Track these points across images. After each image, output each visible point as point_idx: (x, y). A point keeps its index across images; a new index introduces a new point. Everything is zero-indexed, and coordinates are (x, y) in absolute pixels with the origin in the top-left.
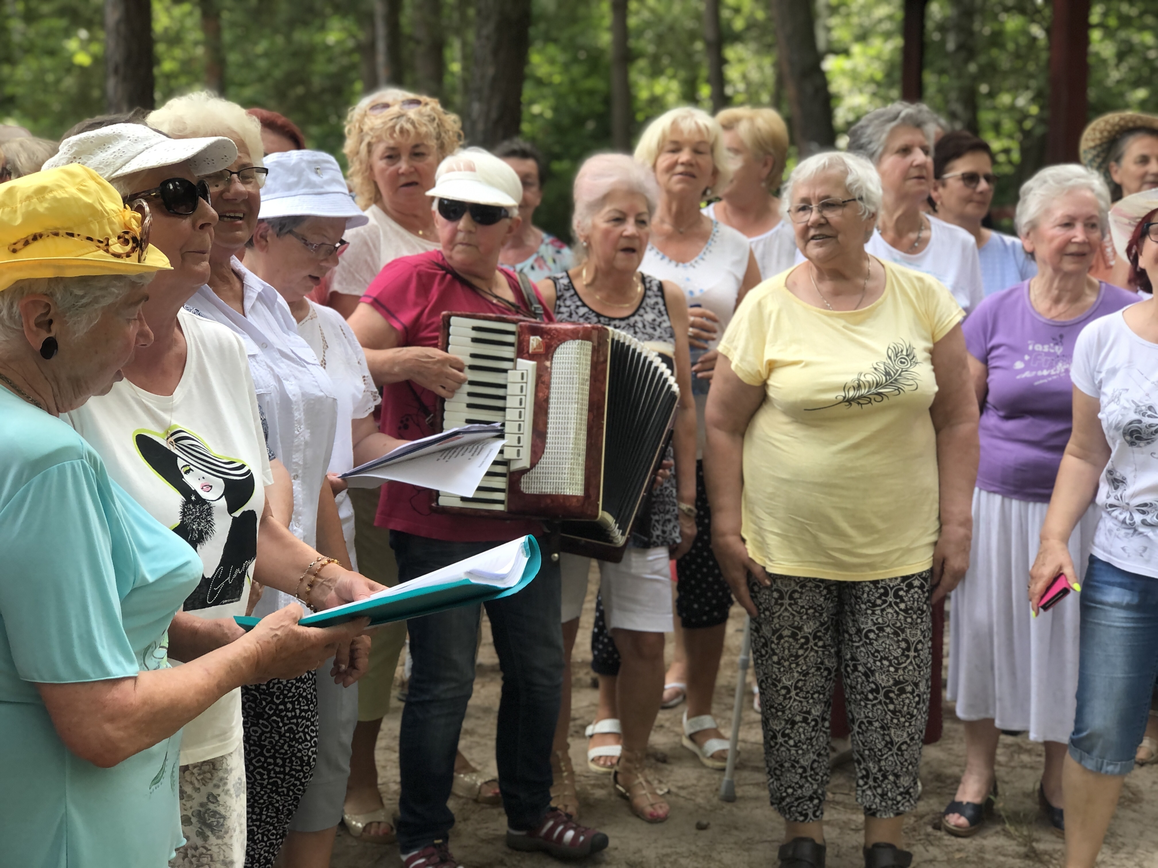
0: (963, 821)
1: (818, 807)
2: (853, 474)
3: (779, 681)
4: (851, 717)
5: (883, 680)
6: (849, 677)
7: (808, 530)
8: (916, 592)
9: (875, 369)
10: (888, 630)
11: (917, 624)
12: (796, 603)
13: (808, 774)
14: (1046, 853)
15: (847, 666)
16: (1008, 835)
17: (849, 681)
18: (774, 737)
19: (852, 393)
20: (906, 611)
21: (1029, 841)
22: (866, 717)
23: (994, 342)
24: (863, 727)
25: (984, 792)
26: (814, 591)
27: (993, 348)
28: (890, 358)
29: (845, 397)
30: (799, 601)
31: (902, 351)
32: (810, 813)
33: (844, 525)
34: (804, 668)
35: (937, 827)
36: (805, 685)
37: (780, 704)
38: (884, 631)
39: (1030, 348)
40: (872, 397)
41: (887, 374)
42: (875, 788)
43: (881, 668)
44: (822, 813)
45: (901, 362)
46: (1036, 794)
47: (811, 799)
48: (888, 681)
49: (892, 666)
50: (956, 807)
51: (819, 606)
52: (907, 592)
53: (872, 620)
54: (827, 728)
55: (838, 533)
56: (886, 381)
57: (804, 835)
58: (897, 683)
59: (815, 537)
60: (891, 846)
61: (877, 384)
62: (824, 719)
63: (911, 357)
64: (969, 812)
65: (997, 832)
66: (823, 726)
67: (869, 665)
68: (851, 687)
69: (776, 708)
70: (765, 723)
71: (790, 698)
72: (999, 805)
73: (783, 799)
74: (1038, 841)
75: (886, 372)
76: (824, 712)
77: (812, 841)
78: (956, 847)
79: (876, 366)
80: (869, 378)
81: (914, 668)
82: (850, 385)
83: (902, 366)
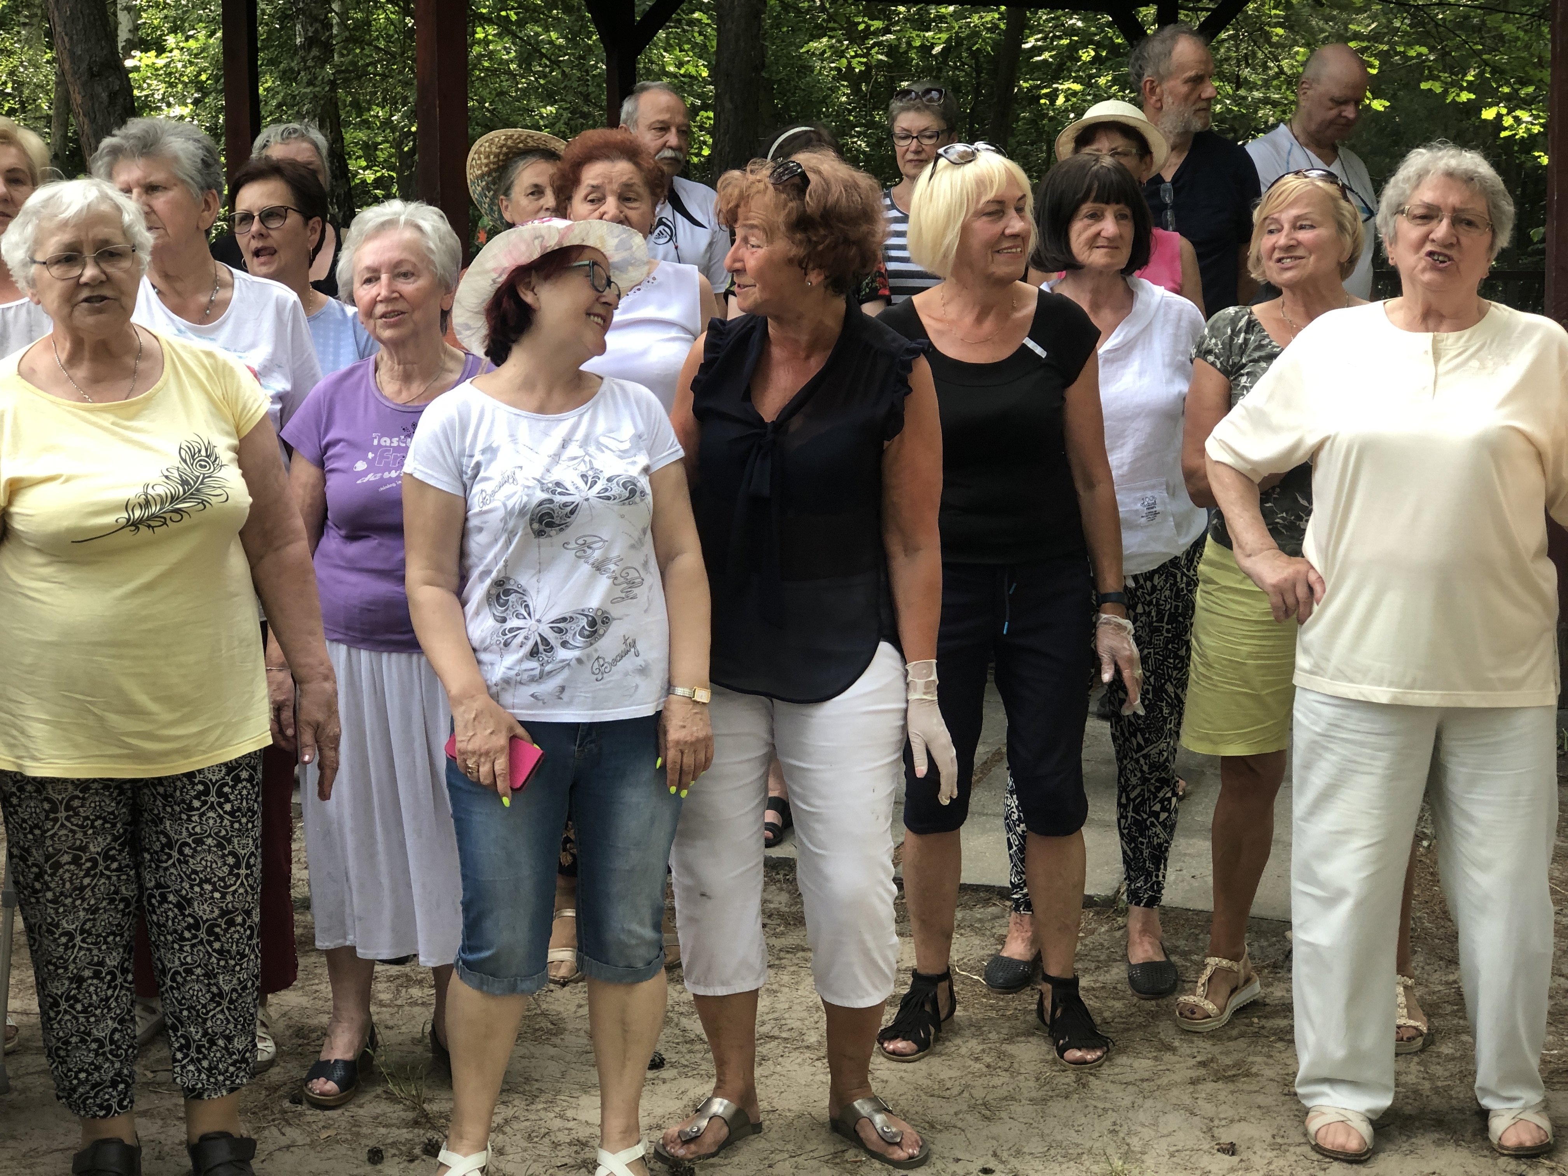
0: (331, 1086)
1: (125, 1094)
2: (149, 625)
3: (57, 926)
4: (160, 966)
5: (204, 911)
6: (155, 913)
7: (89, 711)
8: (245, 787)
9: (167, 477)
10: (209, 841)
11: (247, 830)
12: (77, 814)
13: (107, 1049)
14: (441, 1115)
15: (152, 896)
16: (391, 1098)
17: (155, 918)
18: (56, 1004)
19: (138, 513)
20: (232, 813)
21: (417, 1104)
22: (182, 964)
23: (330, 437)
24: (179, 979)
25: (356, 1043)
26: (103, 794)
27: (329, 446)
28: (185, 461)
29: (129, 520)
30: (81, 810)
31: (200, 451)
32: (114, 1103)
33: (142, 699)
34: (92, 902)
35: (296, 1100)
36: (94, 926)
37: (61, 958)
38: (203, 843)
39: (376, 442)
40: (167, 516)
41: (184, 482)
42: (199, 1060)
43: (201, 895)
44: (132, 1102)
45: (201, 466)
46: (428, 1040)
47: (114, 1084)
48: (212, 912)
49: (217, 891)
50: (322, 1069)
51: (109, 813)
52: (233, 787)
53: (187, 828)
54: (130, 983)
55: (133, 710)
56: (185, 493)
57: (108, 1136)
58: (224, 913)
59: (100, 719)
60: (225, 1135)
61: (172, 497)
62: (124, 971)
63: (213, 459)
64: (339, 1073)
65: (378, 1096)
66: (125, 981)
67: (184, 892)
68: (159, 926)
69: (54, 964)
70: (41, 985)
71: (74, 946)
72: (380, 1059)
73: (74, 1090)
74: (430, 1101)
75: (182, 480)
76: (124, 960)
77: (120, 1141)
78: (321, 1124)
79: (167, 473)
80: (161, 490)
81: (246, 891)
82: (134, 501)
83: (204, 471)
